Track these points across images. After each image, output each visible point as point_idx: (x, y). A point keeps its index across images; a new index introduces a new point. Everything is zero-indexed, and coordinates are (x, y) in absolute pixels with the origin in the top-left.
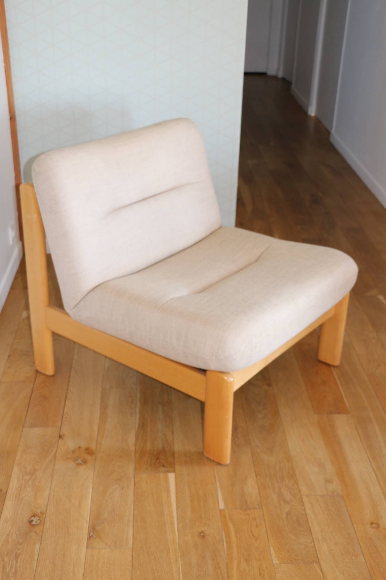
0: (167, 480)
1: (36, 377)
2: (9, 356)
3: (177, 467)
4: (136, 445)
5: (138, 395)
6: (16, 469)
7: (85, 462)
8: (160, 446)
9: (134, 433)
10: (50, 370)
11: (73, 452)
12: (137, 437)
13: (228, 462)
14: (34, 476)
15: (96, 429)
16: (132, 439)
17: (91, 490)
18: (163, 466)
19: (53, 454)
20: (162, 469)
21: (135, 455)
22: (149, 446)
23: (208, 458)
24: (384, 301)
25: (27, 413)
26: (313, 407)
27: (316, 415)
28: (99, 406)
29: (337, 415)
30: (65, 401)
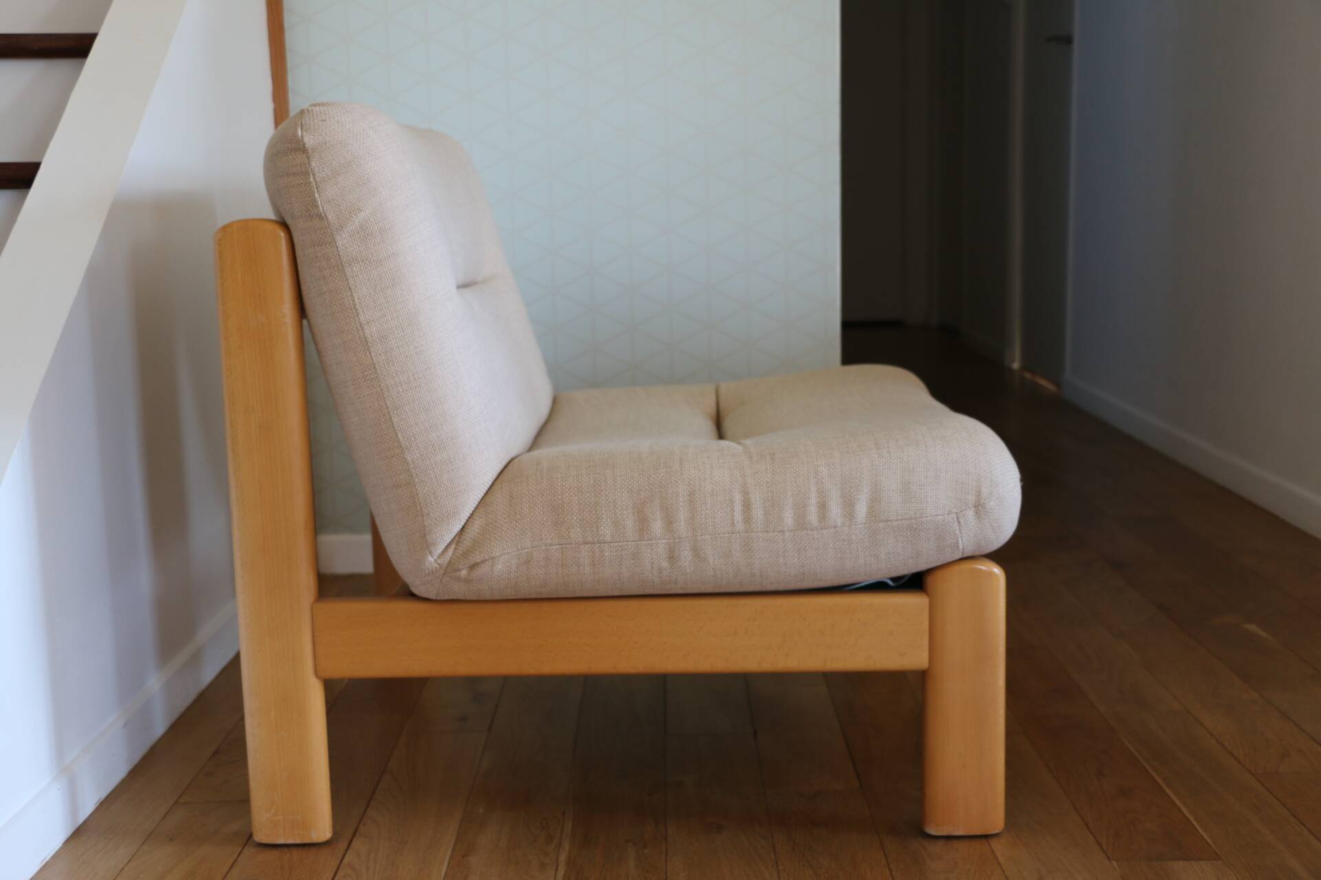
24: (1263, 634)
25: (232, 867)
26: (1099, 844)
27: (1114, 863)
28: (449, 852)
29: (1181, 862)
30: (351, 841)
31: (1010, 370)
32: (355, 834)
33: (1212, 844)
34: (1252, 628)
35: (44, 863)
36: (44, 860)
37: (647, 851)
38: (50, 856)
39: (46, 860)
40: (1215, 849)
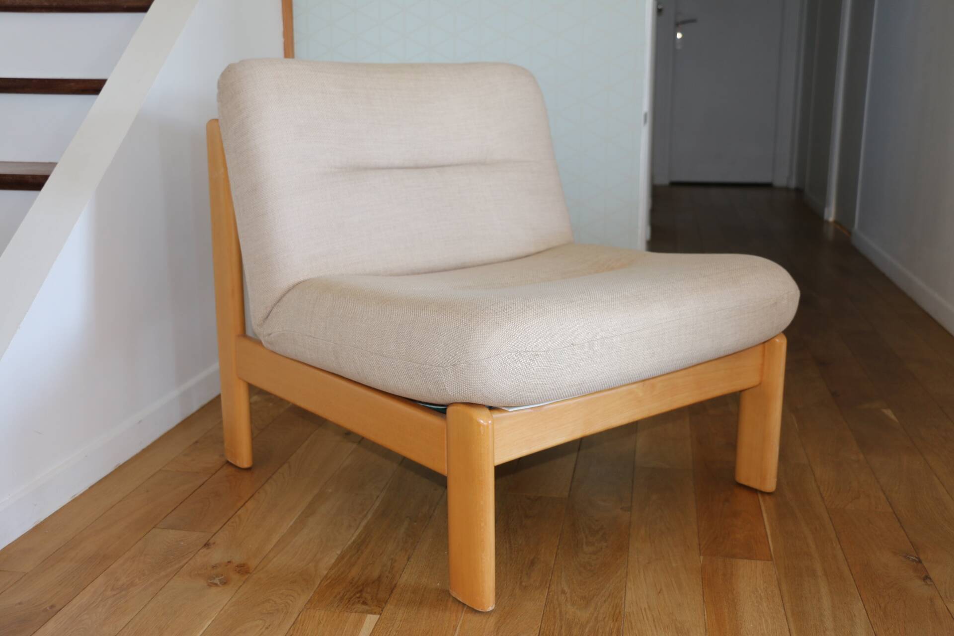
0: (359, 624)
1: (219, 469)
2: (197, 442)
3: (389, 608)
4: (331, 569)
5: (377, 504)
6: (101, 580)
7: (225, 583)
8: (376, 574)
9: (339, 552)
10: (244, 459)
11: (214, 567)
12: (341, 557)
13: (491, 607)
14: (123, 593)
15: (275, 539)
16: (330, 559)
17: (209, 622)
18: (364, 603)
19: (177, 566)
20: (360, 607)
21: (322, 581)
22: (355, 572)
23: (455, 600)
24: (893, 417)
25: (173, 511)
26: (700, 545)
27: (702, 557)
28: (300, 513)
29: (745, 560)
30: (246, 502)
31: (827, 222)
32: (251, 497)
33: (772, 551)
34: (889, 413)
35: (74, 498)
36: (74, 496)
37: (415, 524)
38: (79, 494)
39: (75, 496)
40: (772, 553)
